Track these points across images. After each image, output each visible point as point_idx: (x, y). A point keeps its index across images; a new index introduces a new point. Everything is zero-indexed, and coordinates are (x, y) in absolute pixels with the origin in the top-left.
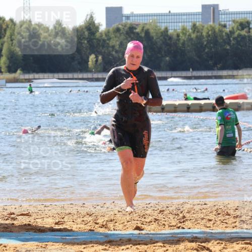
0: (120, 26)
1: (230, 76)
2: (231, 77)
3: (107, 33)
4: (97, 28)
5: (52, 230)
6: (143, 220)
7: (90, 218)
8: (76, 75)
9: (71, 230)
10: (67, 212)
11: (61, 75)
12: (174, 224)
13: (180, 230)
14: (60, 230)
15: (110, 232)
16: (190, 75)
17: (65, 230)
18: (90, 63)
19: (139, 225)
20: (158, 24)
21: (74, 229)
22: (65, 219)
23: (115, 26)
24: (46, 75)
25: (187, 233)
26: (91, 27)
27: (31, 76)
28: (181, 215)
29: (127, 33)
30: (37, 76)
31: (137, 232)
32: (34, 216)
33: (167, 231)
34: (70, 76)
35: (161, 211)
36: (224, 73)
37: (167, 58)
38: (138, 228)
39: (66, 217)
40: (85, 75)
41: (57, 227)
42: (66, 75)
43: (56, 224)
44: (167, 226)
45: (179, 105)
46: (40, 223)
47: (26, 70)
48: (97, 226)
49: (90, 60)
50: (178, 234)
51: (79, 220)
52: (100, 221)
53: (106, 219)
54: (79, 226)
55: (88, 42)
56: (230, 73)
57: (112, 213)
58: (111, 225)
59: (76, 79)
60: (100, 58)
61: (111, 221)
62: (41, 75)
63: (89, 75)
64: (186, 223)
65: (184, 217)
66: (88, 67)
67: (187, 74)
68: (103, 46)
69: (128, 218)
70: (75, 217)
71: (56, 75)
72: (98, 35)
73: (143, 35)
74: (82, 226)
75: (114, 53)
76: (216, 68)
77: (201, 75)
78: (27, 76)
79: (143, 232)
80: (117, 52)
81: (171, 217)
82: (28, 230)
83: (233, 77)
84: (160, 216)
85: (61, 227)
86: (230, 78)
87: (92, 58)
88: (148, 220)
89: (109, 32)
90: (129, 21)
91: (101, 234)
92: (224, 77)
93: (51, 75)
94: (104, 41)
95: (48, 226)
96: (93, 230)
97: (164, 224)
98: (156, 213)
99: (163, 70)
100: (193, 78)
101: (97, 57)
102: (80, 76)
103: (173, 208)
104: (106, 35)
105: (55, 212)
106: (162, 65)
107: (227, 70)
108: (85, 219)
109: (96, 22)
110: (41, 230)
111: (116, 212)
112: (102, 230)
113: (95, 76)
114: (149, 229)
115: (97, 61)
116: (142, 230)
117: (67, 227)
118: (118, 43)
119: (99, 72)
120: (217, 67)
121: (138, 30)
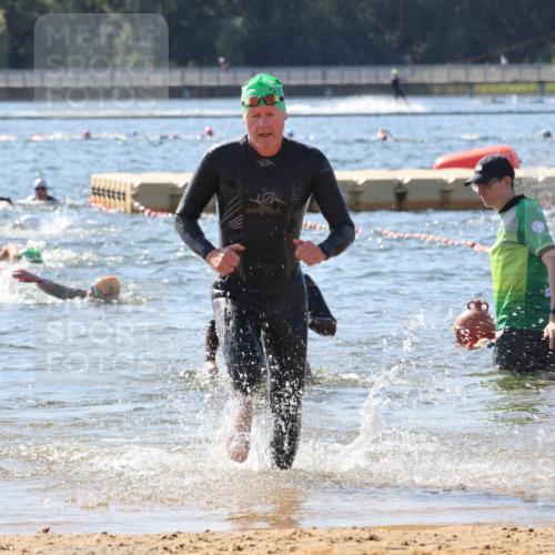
1: (456, 84)
2: (460, 88)
16: (318, 82)
36: (439, 74)
37: (239, 21)
56: (458, 73)
67: (306, 78)
76: (408, 57)
77: (356, 81)
83: (468, 89)
86: (458, 94)
92: (436, 89)
100: (329, 92)
106: (219, 44)
107: (448, 66)
120: (412, 52)
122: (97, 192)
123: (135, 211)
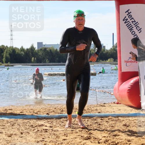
0: (42, 48)
3: (38, 51)
4: (34, 49)
5: (19, 115)
6: (49, 111)
7: (32, 111)
8: (28, 64)
9: (26, 115)
10: (24, 109)
11: (23, 64)
12: (59, 112)
13: (61, 114)
14: (22, 115)
15: (38, 115)
17: (24, 115)
18: (32, 60)
19: (48, 113)
20: (54, 48)
21: (27, 114)
22: (24, 111)
23: (40, 48)
24: (18, 64)
25: (64, 115)
26: (32, 48)
27: (13, 64)
28: (62, 109)
29: (44, 50)
30: (15, 64)
31: (47, 115)
32: (13, 110)
33: (57, 115)
34: (26, 64)
35: (55, 108)
37: (57, 59)
38: (47, 114)
39: (24, 110)
40: (31, 64)
41: (21, 114)
42: (24, 64)
43: (21, 112)
44: (57, 113)
45: (61, 74)
46: (15, 112)
47: (11, 62)
48: (34, 113)
49: (32, 59)
50: (61, 115)
51: (28, 111)
52: (35, 112)
53: (37, 111)
54: (28, 113)
55: (31, 53)
57: (39, 109)
58: (39, 113)
59: (28, 65)
60: (35, 58)
61: (39, 111)
62: (16, 64)
63: (32, 64)
64: (63, 112)
65: (63, 110)
66: (31, 62)
68: (37, 55)
69: (44, 110)
70: (27, 110)
71: (21, 64)
72: (35, 51)
73: (49, 51)
74: (29, 113)
75: (40, 57)
78: (12, 64)
79: (49, 115)
80: (41, 57)
81: (59, 110)
82: (11, 115)
84: (55, 110)
85: (22, 114)
87: (33, 58)
88: (51, 111)
89: (38, 50)
90: (44, 47)
91: (36, 116)
93: (19, 64)
94: (37, 53)
95: (18, 113)
96: (33, 115)
97: (56, 113)
98: (54, 109)
99: (56, 62)
101: (34, 58)
102: (29, 64)
103: (59, 107)
104: (37, 51)
105: (21, 109)
108: (30, 111)
109: (34, 47)
110: (16, 115)
111: (40, 109)
112: (36, 115)
113: (34, 64)
114: (51, 114)
115: (34, 59)
116: (49, 114)
117: (24, 114)
118: (41, 54)
119: (35, 63)
121: (48, 50)
122: (44, 74)
123: (48, 76)
